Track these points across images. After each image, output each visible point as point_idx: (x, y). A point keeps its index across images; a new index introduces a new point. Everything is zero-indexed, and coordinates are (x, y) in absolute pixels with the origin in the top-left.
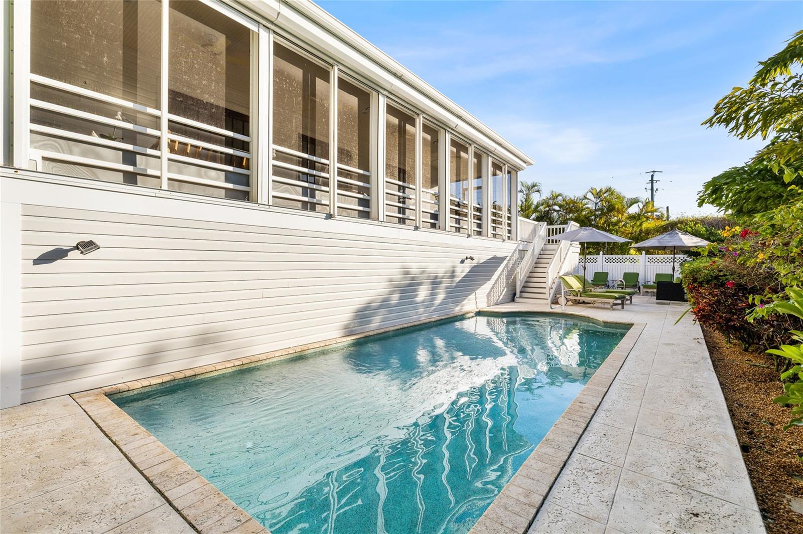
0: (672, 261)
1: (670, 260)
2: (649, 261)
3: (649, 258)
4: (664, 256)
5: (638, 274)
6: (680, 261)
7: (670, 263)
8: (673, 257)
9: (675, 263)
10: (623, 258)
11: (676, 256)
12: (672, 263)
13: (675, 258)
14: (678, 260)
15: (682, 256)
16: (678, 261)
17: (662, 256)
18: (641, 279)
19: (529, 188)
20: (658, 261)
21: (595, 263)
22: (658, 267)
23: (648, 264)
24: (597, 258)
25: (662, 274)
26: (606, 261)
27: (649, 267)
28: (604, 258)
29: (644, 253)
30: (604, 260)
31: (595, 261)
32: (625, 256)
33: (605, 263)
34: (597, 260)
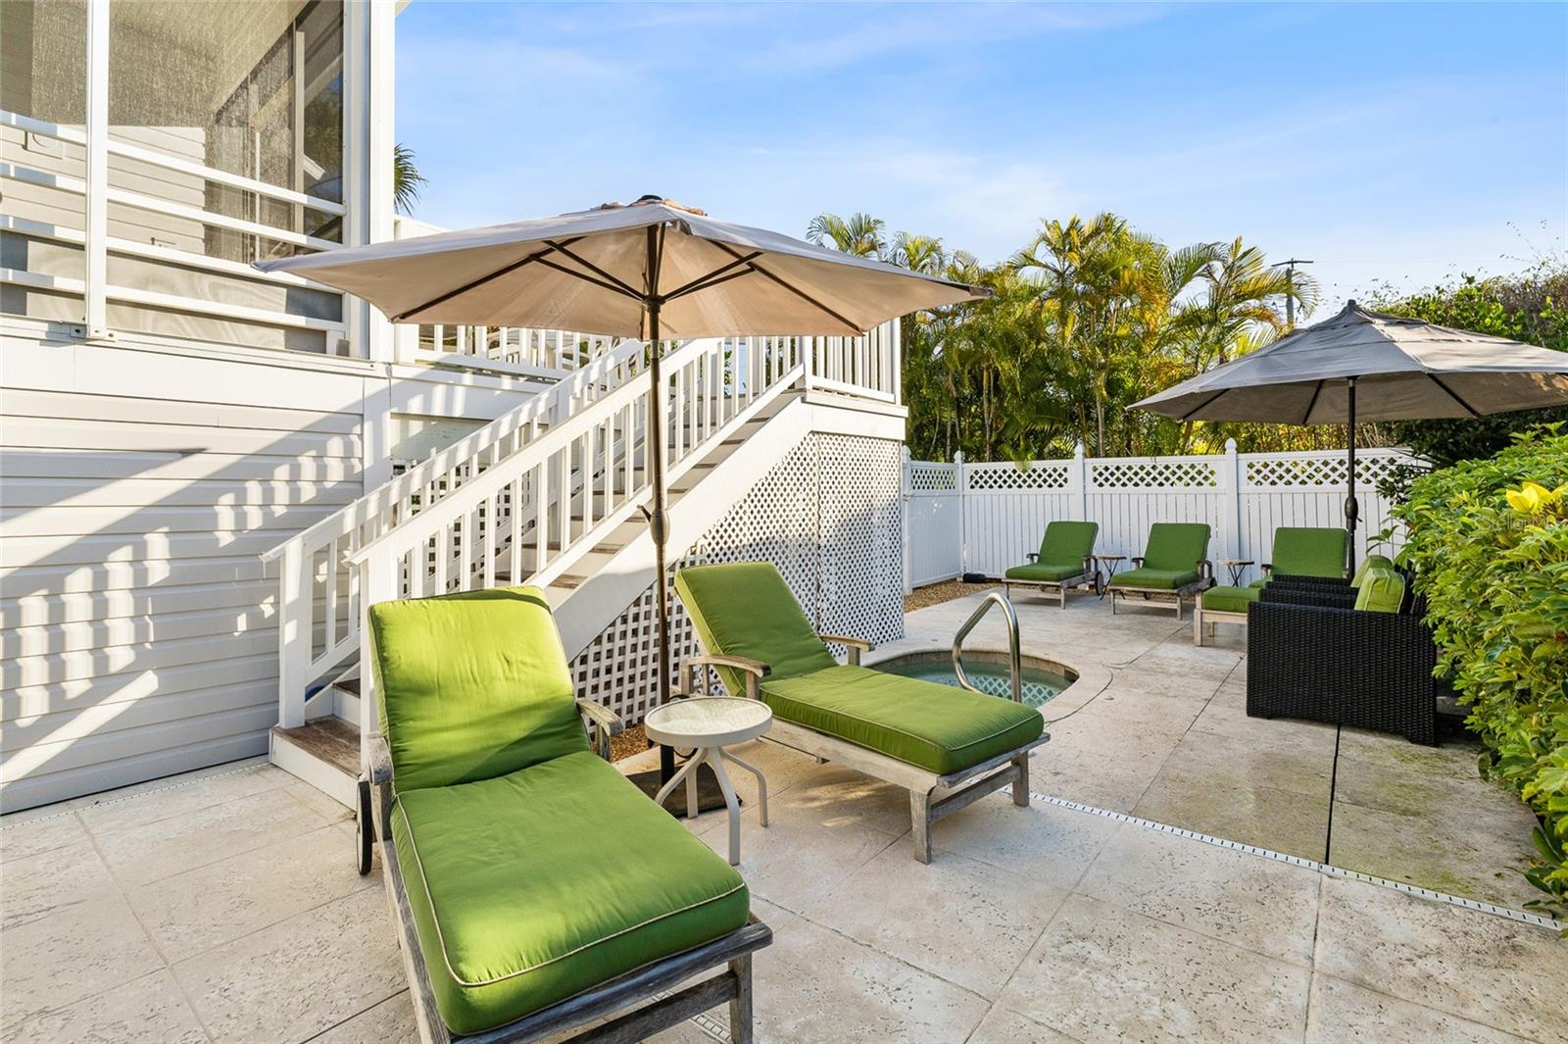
0: (1342, 476)
1: (1334, 470)
2: (1251, 478)
3: (1251, 466)
4: (1312, 455)
5: (1204, 532)
6: (1375, 475)
7: (1334, 482)
8: (1346, 459)
9: (1358, 483)
10: (1154, 468)
11: (1359, 453)
12: (1344, 485)
13: (1354, 462)
14: (1368, 469)
15: (1383, 454)
16: (1366, 475)
17: (1302, 456)
18: (1220, 553)
19: (850, 238)
20: (1287, 476)
21: (1061, 485)
22: (1287, 499)
23: (1248, 487)
24: (1065, 470)
25: (1306, 528)
26: (1095, 480)
27: (1254, 499)
28: (1089, 469)
29: (1231, 443)
30: (1090, 475)
31: (1060, 480)
32: (1161, 461)
33: (1093, 487)
34: (1065, 475)
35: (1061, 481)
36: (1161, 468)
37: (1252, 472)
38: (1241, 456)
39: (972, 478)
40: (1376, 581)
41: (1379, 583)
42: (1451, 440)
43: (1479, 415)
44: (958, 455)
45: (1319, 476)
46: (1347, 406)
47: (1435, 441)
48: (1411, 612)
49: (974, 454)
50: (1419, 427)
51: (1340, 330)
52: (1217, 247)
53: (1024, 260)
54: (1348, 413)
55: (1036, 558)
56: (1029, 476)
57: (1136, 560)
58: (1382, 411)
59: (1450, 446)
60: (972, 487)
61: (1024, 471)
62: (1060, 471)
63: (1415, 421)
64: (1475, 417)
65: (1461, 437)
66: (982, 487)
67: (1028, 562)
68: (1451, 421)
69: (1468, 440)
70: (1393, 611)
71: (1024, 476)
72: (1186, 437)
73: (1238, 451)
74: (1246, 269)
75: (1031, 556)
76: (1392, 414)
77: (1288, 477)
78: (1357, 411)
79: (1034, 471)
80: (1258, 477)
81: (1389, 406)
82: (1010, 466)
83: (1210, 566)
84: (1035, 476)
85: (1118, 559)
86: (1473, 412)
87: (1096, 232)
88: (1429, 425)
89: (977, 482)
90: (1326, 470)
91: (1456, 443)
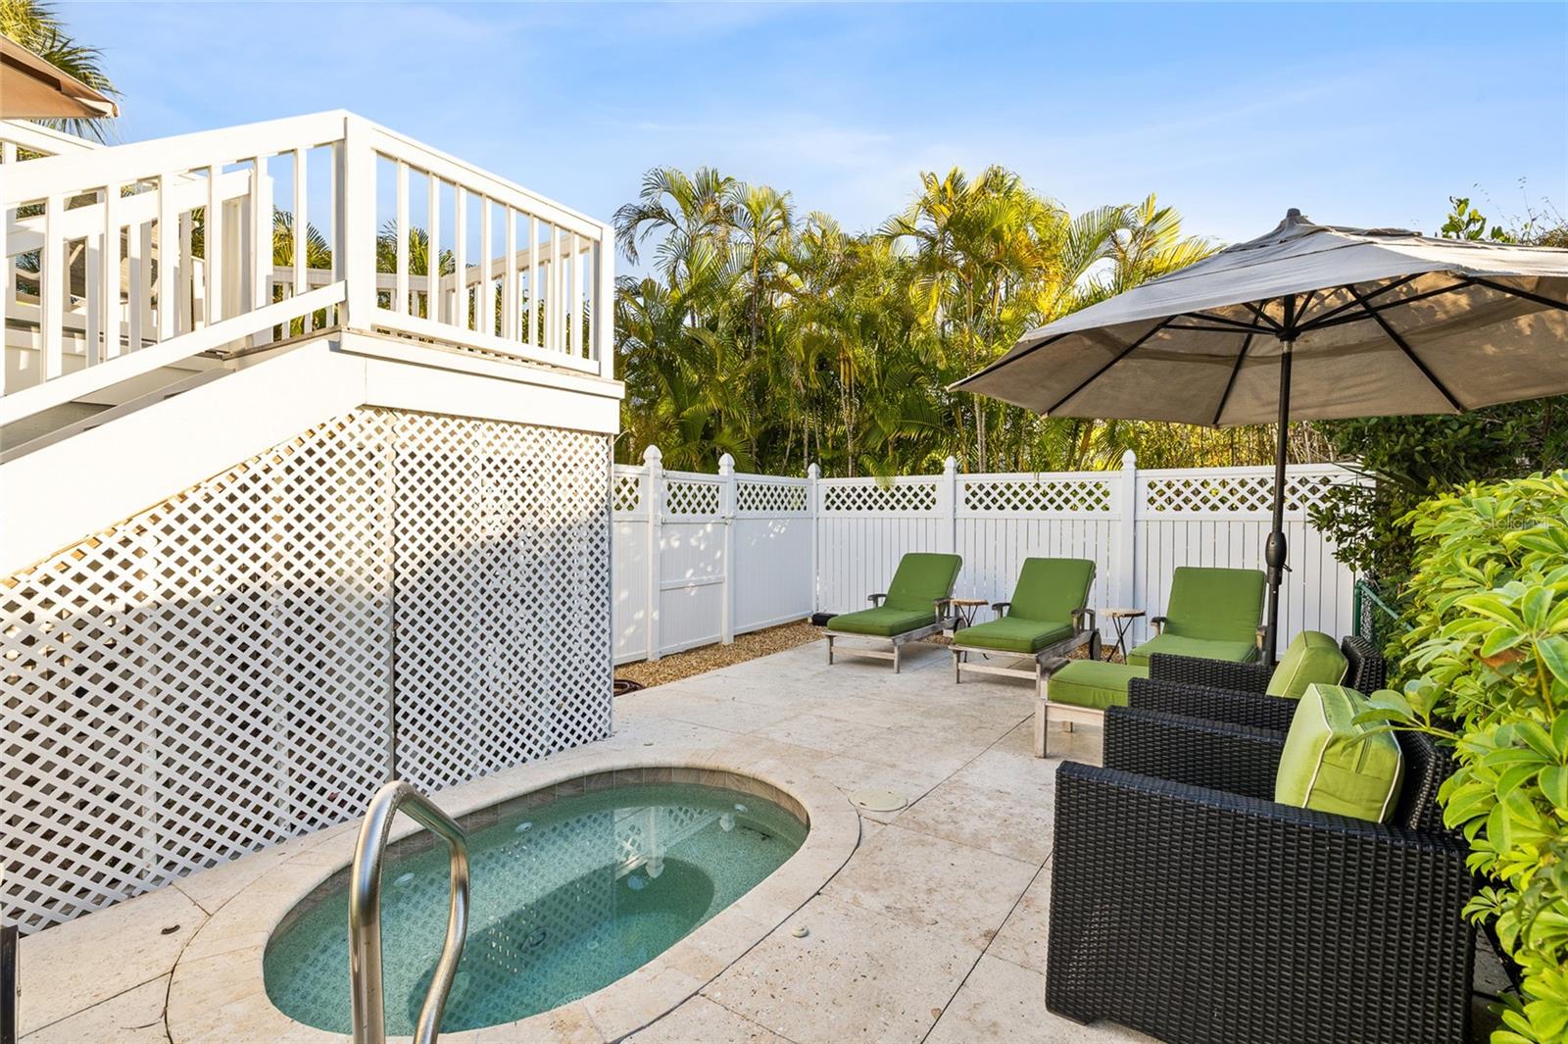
2: (1151, 501)
3: (1152, 485)
5: (1088, 570)
6: (1305, 499)
7: (1254, 508)
8: (1271, 477)
9: (1285, 509)
14: (1304, 489)
17: (1214, 475)
19: (695, 199)
20: (1195, 498)
21: (928, 508)
22: (1194, 528)
23: (1147, 512)
24: (933, 488)
25: (1215, 569)
26: (967, 501)
27: (1154, 528)
28: (961, 487)
29: (1129, 456)
30: (963, 494)
31: (925, 500)
32: (1046, 478)
33: (964, 510)
34: (933, 495)
35: (928, 501)
36: (1044, 487)
37: (1153, 493)
38: (1141, 472)
39: (828, 496)
40: (1334, 742)
41: (1339, 747)
42: (1421, 448)
43: (1464, 410)
44: (813, 469)
45: (1233, 500)
46: (1276, 395)
47: (1397, 448)
48: (1414, 824)
49: (833, 466)
50: (1374, 429)
51: (1273, 247)
52: (1127, 211)
53: (898, 228)
54: (1277, 407)
55: (881, 601)
56: (893, 496)
57: (998, 607)
58: (1326, 404)
59: (1417, 457)
60: (828, 508)
61: (887, 489)
62: (928, 489)
63: (1368, 420)
64: (1458, 412)
65: (1434, 443)
66: (838, 508)
67: (871, 605)
68: (1418, 420)
69: (1445, 447)
70: (1369, 817)
71: (887, 496)
72: (1084, 450)
73: (1138, 466)
74: (1161, 237)
75: (875, 598)
76: (1339, 408)
77: (1196, 500)
78: (1292, 404)
79: (898, 489)
80: (1160, 501)
81: (1335, 396)
82: (870, 482)
83: (1092, 616)
84: (898, 495)
85: (977, 604)
86: (1457, 404)
87: (982, 189)
88: (1388, 426)
89: (833, 502)
90: (1243, 492)
91: (1426, 453)
